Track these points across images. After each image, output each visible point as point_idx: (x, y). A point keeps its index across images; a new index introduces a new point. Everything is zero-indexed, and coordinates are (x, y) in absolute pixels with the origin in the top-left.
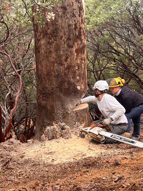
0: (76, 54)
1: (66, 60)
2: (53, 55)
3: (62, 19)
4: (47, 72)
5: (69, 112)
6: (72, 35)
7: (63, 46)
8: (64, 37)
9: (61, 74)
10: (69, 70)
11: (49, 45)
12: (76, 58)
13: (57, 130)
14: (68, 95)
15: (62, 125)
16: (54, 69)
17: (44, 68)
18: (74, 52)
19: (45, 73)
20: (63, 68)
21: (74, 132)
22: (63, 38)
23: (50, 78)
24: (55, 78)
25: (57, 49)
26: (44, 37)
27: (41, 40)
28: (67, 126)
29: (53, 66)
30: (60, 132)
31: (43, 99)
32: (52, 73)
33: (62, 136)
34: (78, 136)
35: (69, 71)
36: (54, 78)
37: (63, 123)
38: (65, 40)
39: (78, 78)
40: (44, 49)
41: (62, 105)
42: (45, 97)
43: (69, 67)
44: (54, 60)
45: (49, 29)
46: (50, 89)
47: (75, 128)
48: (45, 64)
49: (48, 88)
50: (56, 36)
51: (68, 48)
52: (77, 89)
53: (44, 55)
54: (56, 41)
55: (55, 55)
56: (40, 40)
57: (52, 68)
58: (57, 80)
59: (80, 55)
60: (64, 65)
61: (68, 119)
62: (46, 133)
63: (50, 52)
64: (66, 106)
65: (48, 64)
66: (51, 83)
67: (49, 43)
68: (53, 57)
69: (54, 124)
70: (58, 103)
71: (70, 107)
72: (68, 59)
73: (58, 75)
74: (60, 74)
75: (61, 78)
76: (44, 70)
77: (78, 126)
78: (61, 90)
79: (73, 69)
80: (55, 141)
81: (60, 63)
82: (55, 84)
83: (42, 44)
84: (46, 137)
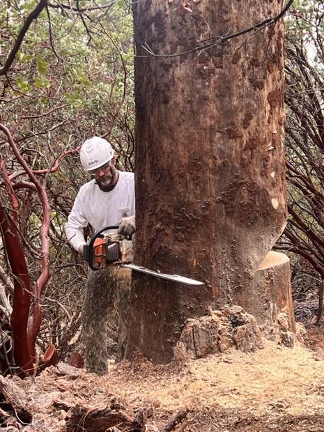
0: (268, 108)
1: (246, 123)
2: (212, 108)
3: (240, 7)
4: (190, 157)
5: (252, 274)
6: (262, 52)
7: (240, 83)
8: (243, 55)
9: (232, 164)
10: (252, 152)
11: (200, 80)
12: (269, 118)
13: (221, 327)
14: (249, 224)
15: (234, 312)
16: (211, 150)
17: (180, 148)
18: (265, 100)
19: (185, 161)
20: (238, 146)
21: (266, 332)
22: (242, 60)
23: (200, 174)
24: (213, 174)
25: (224, 91)
26: (183, 57)
27: (173, 65)
28: (247, 314)
29: (211, 141)
30: (230, 331)
31: (176, 239)
32: (205, 159)
33: (235, 343)
34: (279, 343)
35: (252, 155)
36: (211, 176)
37: (234, 306)
38: (246, 65)
39: (273, 175)
40: (183, 91)
41: (233, 255)
42: (183, 232)
43: (253, 145)
44: (213, 122)
45: (200, 32)
46: (199, 207)
47: (267, 320)
48: (187, 134)
49: (193, 204)
50: (220, 55)
51: (253, 87)
52: (271, 205)
53: (184, 108)
54: (222, 67)
55: (217, 109)
56: (171, 66)
57: (207, 146)
58: (220, 180)
59: (277, 109)
60: (242, 136)
61: (249, 294)
62: (186, 336)
63: (204, 99)
64: (244, 257)
65: (196, 136)
66: (204, 190)
67: (201, 74)
68: (210, 114)
69: (211, 310)
70: (221, 248)
71: (253, 259)
72: (252, 120)
73: (225, 166)
74: (230, 164)
75: (232, 174)
76: (182, 153)
77: (274, 314)
78: (229, 210)
79: (261, 151)
80: (217, 359)
81: (229, 131)
82: (214, 192)
83: (179, 78)
84: (188, 348)
